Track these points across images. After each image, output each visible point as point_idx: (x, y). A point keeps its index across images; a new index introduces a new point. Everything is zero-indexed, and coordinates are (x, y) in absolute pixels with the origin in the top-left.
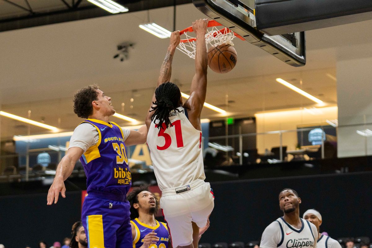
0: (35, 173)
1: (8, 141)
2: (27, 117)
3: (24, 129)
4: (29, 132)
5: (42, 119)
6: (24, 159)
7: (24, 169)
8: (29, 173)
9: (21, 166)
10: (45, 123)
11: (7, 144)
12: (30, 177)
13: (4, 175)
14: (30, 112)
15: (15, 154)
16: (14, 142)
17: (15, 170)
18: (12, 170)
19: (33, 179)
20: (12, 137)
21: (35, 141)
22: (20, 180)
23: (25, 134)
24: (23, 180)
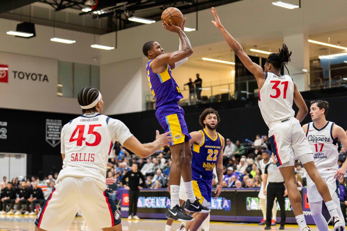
0: (335, 82)
1: (315, 60)
2: (328, 43)
3: (325, 51)
4: (329, 53)
5: (339, 43)
6: (327, 72)
7: (328, 79)
8: (331, 82)
9: (325, 77)
10: (341, 46)
11: (314, 62)
12: (332, 85)
13: (313, 85)
14: (329, 38)
15: (321, 69)
16: (319, 60)
17: (321, 80)
18: (319, 81)
19: (334, 86)
20: (318, 56)
21: (334, 58)
22: (324, 88)
23: (327, 54)
24: (328, 87)
